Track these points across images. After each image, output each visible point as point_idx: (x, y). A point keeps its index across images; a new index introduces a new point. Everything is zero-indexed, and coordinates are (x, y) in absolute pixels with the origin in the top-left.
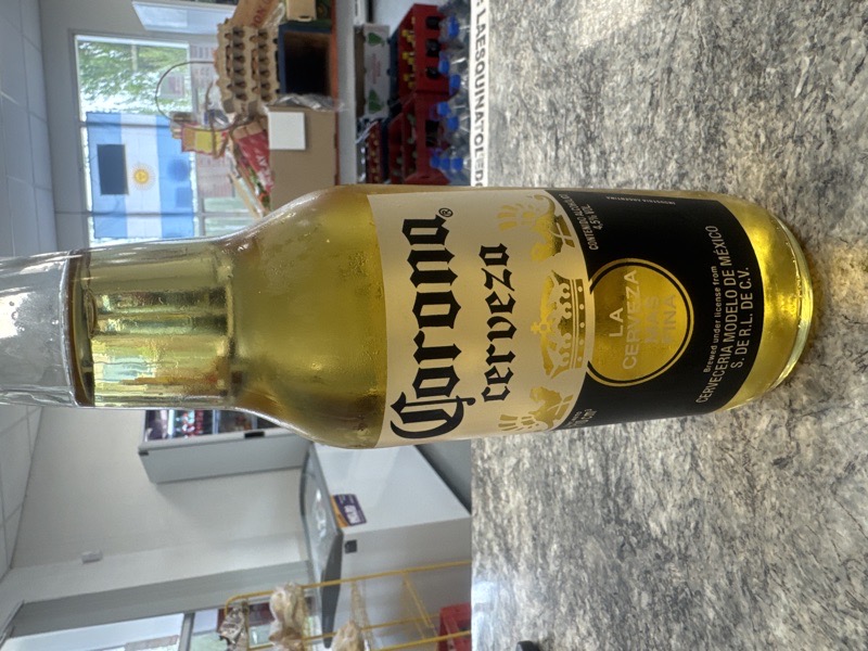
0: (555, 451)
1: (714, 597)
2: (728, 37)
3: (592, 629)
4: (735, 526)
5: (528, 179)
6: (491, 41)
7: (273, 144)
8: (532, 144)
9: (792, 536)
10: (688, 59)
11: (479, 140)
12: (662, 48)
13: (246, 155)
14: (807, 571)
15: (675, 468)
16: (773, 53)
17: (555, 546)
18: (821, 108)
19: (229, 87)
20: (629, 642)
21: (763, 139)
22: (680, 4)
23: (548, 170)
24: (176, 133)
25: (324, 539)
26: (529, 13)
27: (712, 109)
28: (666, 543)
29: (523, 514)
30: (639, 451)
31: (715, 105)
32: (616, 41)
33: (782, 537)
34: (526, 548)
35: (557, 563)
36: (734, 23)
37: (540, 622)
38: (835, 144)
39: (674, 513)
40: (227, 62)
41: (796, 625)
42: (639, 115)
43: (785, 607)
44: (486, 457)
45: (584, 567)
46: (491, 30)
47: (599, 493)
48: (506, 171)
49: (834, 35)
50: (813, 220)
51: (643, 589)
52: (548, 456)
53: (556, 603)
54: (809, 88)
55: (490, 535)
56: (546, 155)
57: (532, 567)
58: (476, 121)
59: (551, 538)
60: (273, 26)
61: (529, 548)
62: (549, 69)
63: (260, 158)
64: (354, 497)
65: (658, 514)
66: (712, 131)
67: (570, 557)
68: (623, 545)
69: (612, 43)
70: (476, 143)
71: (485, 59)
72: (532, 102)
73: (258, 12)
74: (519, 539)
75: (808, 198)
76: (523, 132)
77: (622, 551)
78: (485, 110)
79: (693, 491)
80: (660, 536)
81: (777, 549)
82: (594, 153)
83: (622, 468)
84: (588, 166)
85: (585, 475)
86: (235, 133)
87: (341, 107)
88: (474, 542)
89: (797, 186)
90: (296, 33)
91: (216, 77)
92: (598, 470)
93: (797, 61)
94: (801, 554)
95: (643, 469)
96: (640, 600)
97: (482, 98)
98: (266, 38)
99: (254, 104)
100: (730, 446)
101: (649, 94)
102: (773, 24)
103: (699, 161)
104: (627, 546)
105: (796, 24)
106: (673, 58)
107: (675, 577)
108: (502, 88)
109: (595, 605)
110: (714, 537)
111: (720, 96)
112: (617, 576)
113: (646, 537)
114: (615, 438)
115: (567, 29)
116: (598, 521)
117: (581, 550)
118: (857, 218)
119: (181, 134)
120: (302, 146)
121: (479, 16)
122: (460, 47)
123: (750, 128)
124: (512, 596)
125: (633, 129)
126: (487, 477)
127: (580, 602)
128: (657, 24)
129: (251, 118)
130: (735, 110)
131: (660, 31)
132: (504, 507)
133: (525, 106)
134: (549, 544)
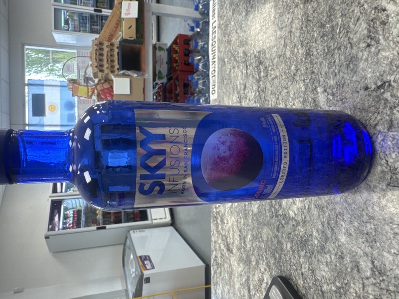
1: (317, 235)
2: (312, 16)
3: (266, 268)
4: (324, 202)
5: (235, 84)
7: (115, 92)
8: (237, 70)
9: (345, 198)
10: (298, 27)
11: (213, 72)
12: (288, 24)
13: (102, 96)
14: (352, 211)
16: (328, 19)
17: (249, 236)
18: (346, 36)
19: (96, 67)
20: (283, 268)
22: (294, 7)
23: (243, 79)
24: (70, 88)
25: (134, 278)
26: (234, 19)
27: (307, 43)
28: (296, 218)
29: (235, 227)
32: (270, 24)
33: (342, 200)
34: (236, 241)
35: (250, 243)
36: (314, 11)
37: (243, 273)
38: (352, 48)
39: (299, 205)
40: (96, 56)
41: (349, 234)
42: (280, 50)
43: (344, 228)
45: (263, 241)
46: (218, 28)
47: (268, 206)
48: (225, 83)
49: (349, 10)
50: (346, 76)
51: (288, 242)
53: (250, 262)
54: (342, 29)
55: (220, 241)
56: (242, 73)
57: (239, 249)
58: (212, 65)
59: (248, 233)
60: (117, 41)
61: (238, 241)
62: (243, 39)
63: (109, 98)
64: (149, 257)
65: (293, 207)
66: (308, 51)
67: (256, 239)
68: (279, 225)
70: (212, 74)
71: (216, 40)
72: (236, 53)
73: (110, 36)
74: (233, 239)
75: (343, 69)
76: (232, 66)
77: (278, 228)
78: (216, 60)
80: (294, 216)
81: (340, 206)
82: (262, 68)
84: (260, 74)
86: (98, 87)
87: (146, 76)
88: (212, 247)
89: (340, 65)
90: (127, 44)
91: (90, 63)
93: (337, 21)
94: (349, 205)
96: (287, 247)
97: (215, 55)
98: (113, 46)
99: (107, 75)
101: (283, 42)
102: (328, 9)
103: (304, 63)
104: (281, 225)
105: (336, 8)
106: (292, 27)
107: (301, 231)
108: (223, 50)
109: (267, 256)
110: (316, 209)
111: (310, 38)
112: (276, 240)
113: (288, 219)
116: (268, 219)
117: (261, 234)
118: (361, 72)
119: (72, 88)
120: (128, 92)
121: (213, 23)
122: (199, 52)
123: (322, 48)
124: (230, 266)
125: (277, 56)
126: (218, 215)
127: (261, 258)
128: (286, 15)
129: (106, 81)
130: (316, 42)
131: (287, 18)
132: (226, 226)
133: (233, 55)
134: (246, 236)
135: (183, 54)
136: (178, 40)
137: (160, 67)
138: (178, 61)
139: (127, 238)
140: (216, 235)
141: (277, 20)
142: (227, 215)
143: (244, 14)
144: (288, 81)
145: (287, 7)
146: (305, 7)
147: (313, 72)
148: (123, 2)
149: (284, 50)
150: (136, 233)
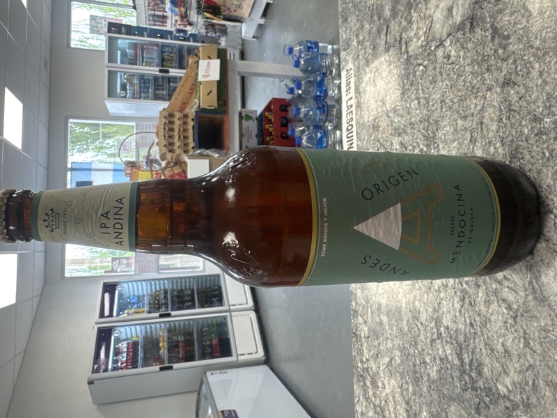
2: (517, 105)
6: (356, 114)
7: (190, 176)
10: (493, 117)
12: (476, 112)
15: (513, 347)
16: (547, 111)
17: (425, 413)
19: (165, 146)
21: (547, 154)
22: (484, 90)
24: (128, 174)
27: (512, 141)
28: (512, 397)
29: (397, 395)
30: (484, 340)
31: (514, 139)
32: (444, 110)
36: (520, 98)
39: (515, 376)
40: (164, 132)
42: (464, 147)
44: (364, 360)
46: (356, 108)
47: (457, 371)
52: (414, 353)
55: (371, 414)
59: (421, 408)
60: (191, 111)
62: (399, 126)
64: (235, 412)
65: (504, 379)
66: (514, 152)
68: (480, 403)
69: (442, 111)
71: (354, 123)
72: (388, 144)
73: (182, 104)
74: (395, 413)
77: (478, 408)
79: (528, 361)
80: (507, 394)
83: (473, 352)
85: (445, 361)
86: (166, 172)
90: (206, 115)
91: (157, 140)
92: (455, 356)
95: (489, 352)
97: (352, 144)
98: (187, 118)
99: (179, 156)
100: (551, 329)
101: (469, 136)
102: (545, 98)
104: (482, 404)
106: (483, 117)
108: (366, 138)
110: (547, 388)
111: (516, 134)
113: (496, 395)
114: (466, 335)
115: (410, 105)
116: (458, 391)
117: (446, 413)
119: (130, 174)
121: (347, 101)
122: (301, 121)
123: (538, 149)
126: (366, 374)
128: (471, 100)
129: (176, 164)
130: (527, 141)
131: (473, 104)
132: (381, 392)
133: (384, 146)
134: (420, 412)
135: (280, 124)
136: (272, 106)
137: (248, 142)
138: (273, 134)
139: (202, 382)
140: (364, 404)
141: (456, 105)
142: (382, 375)
143: (399, 92)
145: (472, 89)
146: (505, 91)
148: (201, 62)
149: (471, 147)
150: (215, 375)
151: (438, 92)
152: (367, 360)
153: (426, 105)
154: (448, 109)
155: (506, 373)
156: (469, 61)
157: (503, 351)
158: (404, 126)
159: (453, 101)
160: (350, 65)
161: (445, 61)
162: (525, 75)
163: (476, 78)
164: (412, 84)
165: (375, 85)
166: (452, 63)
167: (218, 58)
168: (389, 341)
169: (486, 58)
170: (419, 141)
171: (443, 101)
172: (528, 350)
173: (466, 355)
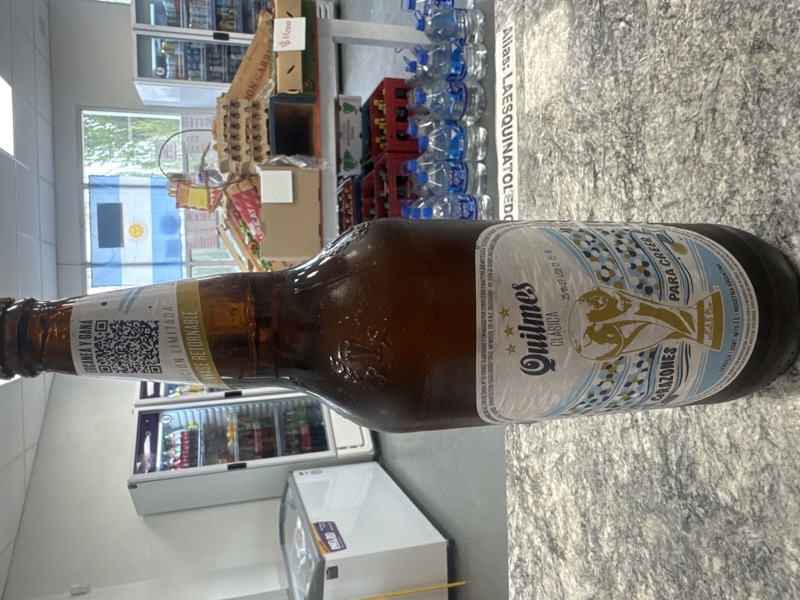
0: (604, 441)
1: (795, 551)
2: (772, 81)
5: (564, 207)
6: (518, 98)
7: (263, 201)
8: (568, 178)
10: (733, 101)
11: (508, 178)
12: (705, 94)
13: (238, 209)
15: (743, 440)
17: (609, 529)
19: (226, 150)
22: (721, 59)
23: (587, 199)
24: (173, 192)
27: (761, 138)
28: (737, 508)
29: (569, 505)
30: (701, 429)
31: (763, 135)
32: (656, 90)
34: (574, 535)
35: (612, 544)
36: (778, 71)
39: (744, 480)
40: (225, 130)
42: (684, 147)
44: (523, 456)
45: (645, 544)
46: (518, 89)
47: (658, 473)
48: (539, 203)
51: (714, 555)
52: (596, 446)
53: (612, 583)
55: (530, 529)
56: (583, 187)
57: (581, 552)
58: (504, 163)
59: (603, 522)
60: (264, 98)
61: (577, 535)
62: (584, 117)
63: (250, 211)
64: (333, 524)
65: (727, 484)
66: (762, 155)
67: (627, 537)
68: (689, 516)
69: (652, 92)
70: (504, 182)
71: (514, 113)
72: (567, 144)
73: (250, 87)
74: (565, 528)
76: (557, 169)
77: (687, 522)
78: (514, 154)
79: (764, 458)
80: (730, 504)
82: (636, 181)
83: (683, 446)
84: (631, 192)
85: (641, 459)
86: (228, 190)
87: (324, 165)
88: (510, 538)
90: (286, 103)
91: (214, 142)
92: (656, 452)
95: (707, 445)
96: (711, 566)
97: (511, 144)
98: (258, 109)
99: (247, 165)
101: (694, 131)
103: (751, 179)
104: (693, 517)
106: (717, 101)
107: (750, 538)
108: (532, 135)
109: (658, 579)
110: (791, 496)
111: (768, 127)
112: (682, 547)
113: (714, 506)
114: (673, 422)
115: (603, 84)
116: (658, 499)
117: (640, 528)
119: (177, 192)
120: (290, 200)
121: (504, 79)
122: (428, 113)
124: (559, 583)
125: (678, 159)
126: (524, 475)
127: (640, 578)
128: (698, 75)
129: (243, 177)
130: (784, 136)
131: (702, 80)
132: (545, 500)
133: (559, 148)
134: (601, 527)
135: (395, 118)
136: (384, 90)
137: (349, 145)
139: (287, 486)
140: (521, 516)
141: (676, 83)
142: (548, 477)
143: (585, 64)
144: (709, 214)
145: (702, 57)
146: (754, 59)
147: (778, 202)
148: (276, 21)
149: (695, 148)
150: (305, 476)
151: (647, 63)
152: (527, 457)
153: (628, 84)
154: (662, 88)
155: (731, 475)
156: (698, 12)
157: (729, 445)
158: (592, 116)
159: (670, 76)
160: (510, 23)
161: (661, 13)
162: (788, 33)
163: (709, 39)
164: (606, 52)
165: (549, 54)
166: (672, 17)
167: (303, 15)
168: (560, 431)
169: (727, 7)
170: (614, 139)
171: (654, 77)
172: (765, 443)
173: (673, 451)
